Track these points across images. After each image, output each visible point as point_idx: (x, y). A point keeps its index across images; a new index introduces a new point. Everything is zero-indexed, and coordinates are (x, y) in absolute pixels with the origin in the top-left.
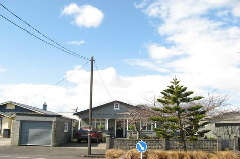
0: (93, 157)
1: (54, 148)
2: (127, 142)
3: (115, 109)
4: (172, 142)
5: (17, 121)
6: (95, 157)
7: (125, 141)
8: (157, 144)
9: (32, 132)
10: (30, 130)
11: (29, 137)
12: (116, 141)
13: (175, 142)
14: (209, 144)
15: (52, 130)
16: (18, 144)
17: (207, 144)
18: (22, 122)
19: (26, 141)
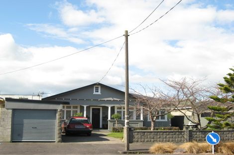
0: (134, 153)
1: (60, 143)
2: (148, 134)
3: (95, 93)
4: (195, 133)
5: (8, 109)
6: (136, 153)
7: (146, 134)
8: (180, 136)
9: (28, 123)
10: (26, 121)
11: (25, 130)
12: (136, 134)
13: (198, 133)
14: (230, 135)
15: (57, 121)
16: (9, 139)
17: (228, 135)
18: (14, 110)
19: (20, 135)
